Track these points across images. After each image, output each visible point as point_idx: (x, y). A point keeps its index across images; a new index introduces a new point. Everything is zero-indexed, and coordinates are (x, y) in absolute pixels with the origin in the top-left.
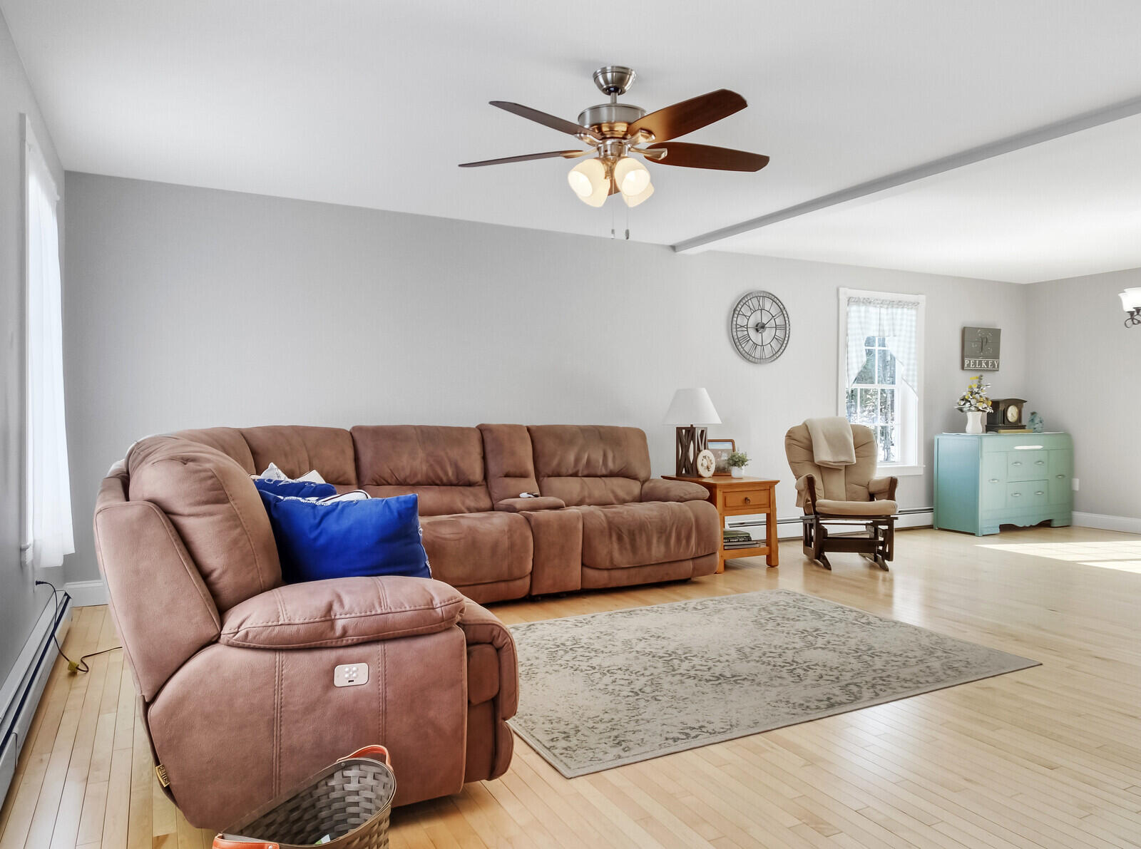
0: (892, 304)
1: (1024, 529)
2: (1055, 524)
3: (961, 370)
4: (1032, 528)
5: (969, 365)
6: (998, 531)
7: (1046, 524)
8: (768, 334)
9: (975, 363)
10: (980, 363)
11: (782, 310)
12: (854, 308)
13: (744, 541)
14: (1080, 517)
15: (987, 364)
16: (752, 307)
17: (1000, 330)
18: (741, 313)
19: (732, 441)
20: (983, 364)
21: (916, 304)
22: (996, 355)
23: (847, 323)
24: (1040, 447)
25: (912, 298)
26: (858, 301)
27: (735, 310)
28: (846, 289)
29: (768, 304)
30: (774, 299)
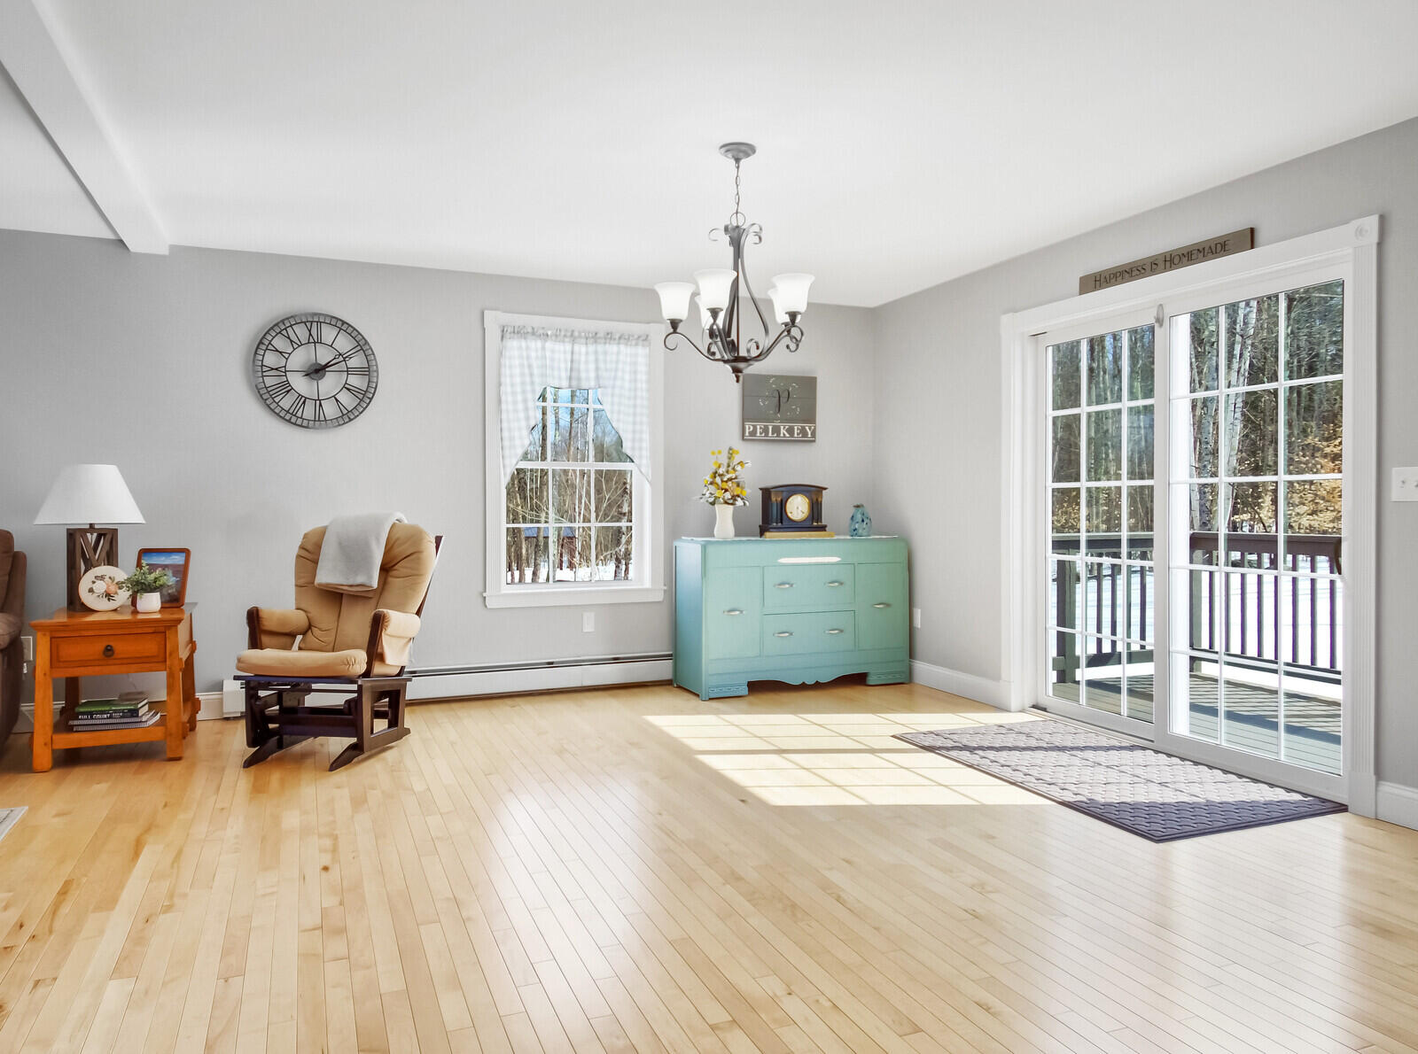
0: (594, 338)
1: (803, 687)
2: (871, 680)
3: (741, 442)
4: (818, 686)
5: (753, 433)
6: (745, 691)
7: (857, 680)
8: (329, 383)
9: (765, 430)
10: (776, 430)
11: (362, 345)
12: (513, 344)
13: (121, 717)
14: (923, 669)
15: (790, 431)
16: (295, 339)
17: (815, 378)
18: (270, 347)
19: (186, 552)
20: (783, 431)
21: (645, 339)
22: (810, 417)
23: (499, 366)
24: (835, 559)
25: (637, 329)
26: (519, 332)
27: (261, 342)
28: (499, 313)
29: (328, 334)
30: (342, 326)
